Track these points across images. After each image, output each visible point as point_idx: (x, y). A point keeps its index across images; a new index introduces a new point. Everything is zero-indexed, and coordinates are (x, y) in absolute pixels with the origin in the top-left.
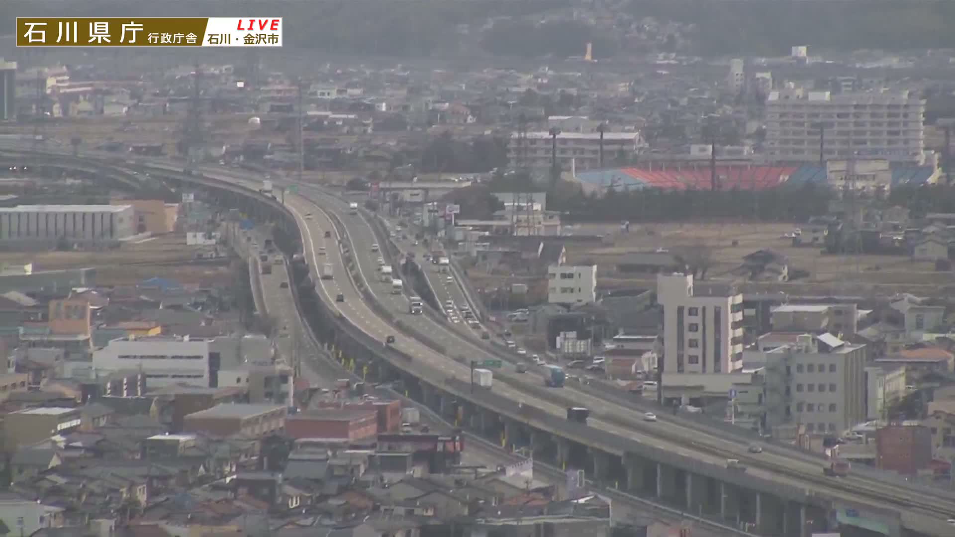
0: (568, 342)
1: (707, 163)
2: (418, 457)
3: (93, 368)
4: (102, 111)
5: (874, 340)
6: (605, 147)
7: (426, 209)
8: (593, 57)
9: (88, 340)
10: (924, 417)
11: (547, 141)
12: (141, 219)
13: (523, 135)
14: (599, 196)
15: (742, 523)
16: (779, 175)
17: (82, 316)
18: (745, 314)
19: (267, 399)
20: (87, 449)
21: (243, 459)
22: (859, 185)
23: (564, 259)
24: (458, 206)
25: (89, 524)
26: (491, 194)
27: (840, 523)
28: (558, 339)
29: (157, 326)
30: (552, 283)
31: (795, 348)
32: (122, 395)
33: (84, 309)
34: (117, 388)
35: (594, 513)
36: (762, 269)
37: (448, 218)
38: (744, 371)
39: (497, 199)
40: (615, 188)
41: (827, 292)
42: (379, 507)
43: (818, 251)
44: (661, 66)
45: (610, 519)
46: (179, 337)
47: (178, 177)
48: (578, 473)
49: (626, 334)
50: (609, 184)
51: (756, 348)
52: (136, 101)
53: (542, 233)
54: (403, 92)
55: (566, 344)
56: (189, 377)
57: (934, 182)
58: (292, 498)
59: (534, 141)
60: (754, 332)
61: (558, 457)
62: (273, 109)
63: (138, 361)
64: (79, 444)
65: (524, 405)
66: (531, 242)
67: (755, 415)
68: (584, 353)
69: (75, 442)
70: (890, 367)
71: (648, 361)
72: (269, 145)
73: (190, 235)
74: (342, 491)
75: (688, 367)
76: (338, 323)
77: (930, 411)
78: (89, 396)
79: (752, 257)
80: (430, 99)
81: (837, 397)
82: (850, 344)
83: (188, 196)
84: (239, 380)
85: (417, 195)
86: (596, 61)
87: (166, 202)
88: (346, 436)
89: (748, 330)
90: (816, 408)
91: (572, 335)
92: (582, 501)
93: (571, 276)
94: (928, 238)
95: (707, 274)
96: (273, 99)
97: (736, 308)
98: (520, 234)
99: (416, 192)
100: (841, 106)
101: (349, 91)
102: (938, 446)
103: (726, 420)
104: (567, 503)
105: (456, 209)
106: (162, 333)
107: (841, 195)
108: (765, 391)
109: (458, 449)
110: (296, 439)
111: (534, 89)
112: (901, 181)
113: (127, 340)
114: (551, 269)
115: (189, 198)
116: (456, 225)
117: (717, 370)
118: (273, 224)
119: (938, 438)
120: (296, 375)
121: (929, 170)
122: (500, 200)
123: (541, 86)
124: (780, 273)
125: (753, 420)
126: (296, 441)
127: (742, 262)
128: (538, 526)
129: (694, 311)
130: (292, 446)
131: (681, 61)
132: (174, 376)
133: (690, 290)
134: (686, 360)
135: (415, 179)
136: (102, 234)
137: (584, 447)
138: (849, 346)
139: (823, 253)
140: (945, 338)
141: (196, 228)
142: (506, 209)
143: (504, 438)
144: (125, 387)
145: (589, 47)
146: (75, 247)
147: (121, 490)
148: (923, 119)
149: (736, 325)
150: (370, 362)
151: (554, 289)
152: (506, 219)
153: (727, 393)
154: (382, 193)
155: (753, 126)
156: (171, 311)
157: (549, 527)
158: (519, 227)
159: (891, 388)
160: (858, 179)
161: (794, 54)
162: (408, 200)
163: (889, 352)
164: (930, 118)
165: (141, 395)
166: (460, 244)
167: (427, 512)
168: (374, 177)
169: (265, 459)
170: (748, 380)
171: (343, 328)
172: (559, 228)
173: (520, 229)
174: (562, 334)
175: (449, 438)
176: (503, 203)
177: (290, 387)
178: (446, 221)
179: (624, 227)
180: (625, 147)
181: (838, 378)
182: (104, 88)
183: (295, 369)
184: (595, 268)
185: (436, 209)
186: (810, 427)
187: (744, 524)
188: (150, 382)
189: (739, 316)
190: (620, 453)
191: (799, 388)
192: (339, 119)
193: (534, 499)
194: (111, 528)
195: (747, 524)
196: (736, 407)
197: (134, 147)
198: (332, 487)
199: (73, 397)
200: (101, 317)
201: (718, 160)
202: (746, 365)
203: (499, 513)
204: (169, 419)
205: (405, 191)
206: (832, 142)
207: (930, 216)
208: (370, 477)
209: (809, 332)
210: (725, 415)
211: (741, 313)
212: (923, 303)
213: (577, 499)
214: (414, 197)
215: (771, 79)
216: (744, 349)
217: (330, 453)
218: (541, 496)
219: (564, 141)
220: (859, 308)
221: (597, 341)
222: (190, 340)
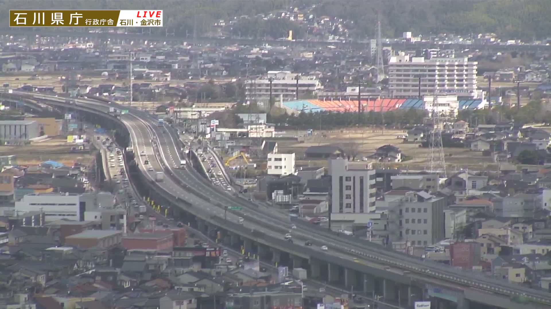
0: (279, 196)
1: (356, 97)
2: (195, 259)
3: (16, 211)
4: (20, 69)
5: (449, 195)
6: (299, 88)
7: (200, 123)
8: (293, 39)
9: (13, 195)
10: (477, 236)
11: (267, 85)
12: (42, 128)
13: (253, 81)
14: (295, 115)
15: (376, 296)
16: (396, 104)
17: (9, 181)
18: (377, 180)
19: (112, 227)
20: (13, 256)
21: (98, 260)
22: (439, 109)
23: (277, 149)
24: (218, 121)
25: (13, 296)
26: (236, 114)
27: (430, 296)
28: (273, 194)
29: (50, 187)
30: (269, 163)
31: (405, 199)
32: (31, 225)
33: (10, 177)
34: (29, 221)
35: (294, 290)
36: (387, 156)
37: (212, 128)
38: (376, 212)
39: (239, 117)
40: (305, 111)
41: (422, 168)
42: (174, 287)
43: (417, 145)
44: (330, 44)
45: (302, 294)
46: (63, 193)
47: (63, 105)
48: (284, 268)
49: (311, 192)
50: (302, 109)
51: (383, 199)
52: (39, 63)
53: (264, 136)
54: (187, 58)
55: (278, 197)
56: (68, 215)
57: (481, 107)
58: (126, 283)
59: (260, 85)
60: (382, 190)
61: (273, 260)
62: (115, 67)
63: (40, 207)
64: (8, 252)
65: (255, 231)
66: (258, 141)
67: (382, 237)
68: (288, 202)
69: (5, 251)
70: (458, 209)
71: (323, 207)
72: (113, 88)
73: (69, 137)
74: (154, 278)
75: (345, 210)
76: (152, 186)
77: (480, 234)
78: (13, 226)
79: (381, 148)
80: (202, 61)
81: (429, 227)
82: (435, 197)
83: (68, 115)
84: (96, 217)
85: (195, 115)
86: (294, 40)
87: (56, 119)
88: (156, 248)
89: (379, 189)
90: (416, 232)
91: (281, 192)
92: (287, 284)
93: (280, 159)
94: (478, 139)
95: (355, 158)
96: (114, 62)
97: (372, 177)
98: (252, 136)
99: (194, 113)
100: (430, 66)
101: (157, 57)
102: (484, 253)
103: (367, 239)
104: (278, 285)
105: (216, 122)
106: (53, 191)
107: (430, 115)
108: (388, 223)
109: (218, 255)
110: (127, 249)
111: (260, 56)
112: (464, 108)
113: (35, 195)
114: (269, 156)
115: (69, 116)
116: (216, 131)
117: (362, 211)
118: (115, 131)
119: (484, 249)
120: (127, 214)
121: (480, 100)
122: (241, 117)
123: (264, 55)
124: (397, 158)
125: (382, 239)
126: (128, 250)
127: (375, 151)
128: (262, 298)
129: (349, 179)
130: (126, 253)
131: (342, 40)
132: (60, 215)
133: (346, 167)
134: (344, 205)
135: (194, 106)
136: (21, 137)
137: (287, 254)
138: (434, 198)
139: (420, 146)
140: (488, 194)
141: (72, 134)
142: (245, 122)
143: (243, 248)
144: (33, 221)
145: (291, 32)
146: (6, 143)
147: (31, 278)
148: (477, 72)
149: (372, 186)
150: (169, 207)
151: (270, 167)
152: (244, 128)
153: (367, 224)
154: (176, 114)
155: (381, 77)
156: (59, 179)
157: (269, 299)
158: (251, 132)
159: (458, 221)
160: (440, 106)
161: (404, 37)
162: (191, 118)
163: (457, 202)
164: (480, 72)
165: (42, 225)
166: (219, 142)
167: (201, 290)
168: (171, 105)
169: (111, 260)
170: (379, 217)
171: (155, 188)
172: (274, 133)
173: (251, 133)
174: (275, 191)
175: (213, 249)
176: (242, 119)
177: (124, 221)
178: (211, 129)
179: (310, 132)
180: (310, 88)
181: (428, 216)
182: (22, 56)
183: (127, 211)
184: (294, 155)
185: (205, 122)
186: (413, 243)
187: (377, 296)
188: (47, 218)
189: (373, 182)
190: (307, 257)
191: (407, 221)
192: (152, 73)
193: (260, 282)
194: (26, 298)
195: (378, 296)
196: (372, 232)
197: (39, 89)
198: (148, 276)
199: (4, 226)
200: (19, 183)
201: (361, 96)
202: (377, 208)
203: (241, 290)
204: (57, 238)
205: (188, 112)
206: (425, 85)
207: (480, 126)
208: (169, 271)
209: (413, 190)
210: (366, 236)
211: (374, 180)
212: (476, 174)
213: (284, 282)
214: (193, 116)
215: (391, 51)
216: (376, 200)
217: (147, 257)
218: (264, 281)
219: (276, 85)
220: (440, 177)
221: (295, 195)
222: (69, 195)
